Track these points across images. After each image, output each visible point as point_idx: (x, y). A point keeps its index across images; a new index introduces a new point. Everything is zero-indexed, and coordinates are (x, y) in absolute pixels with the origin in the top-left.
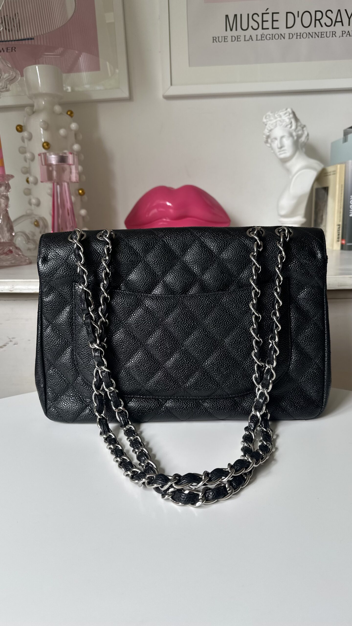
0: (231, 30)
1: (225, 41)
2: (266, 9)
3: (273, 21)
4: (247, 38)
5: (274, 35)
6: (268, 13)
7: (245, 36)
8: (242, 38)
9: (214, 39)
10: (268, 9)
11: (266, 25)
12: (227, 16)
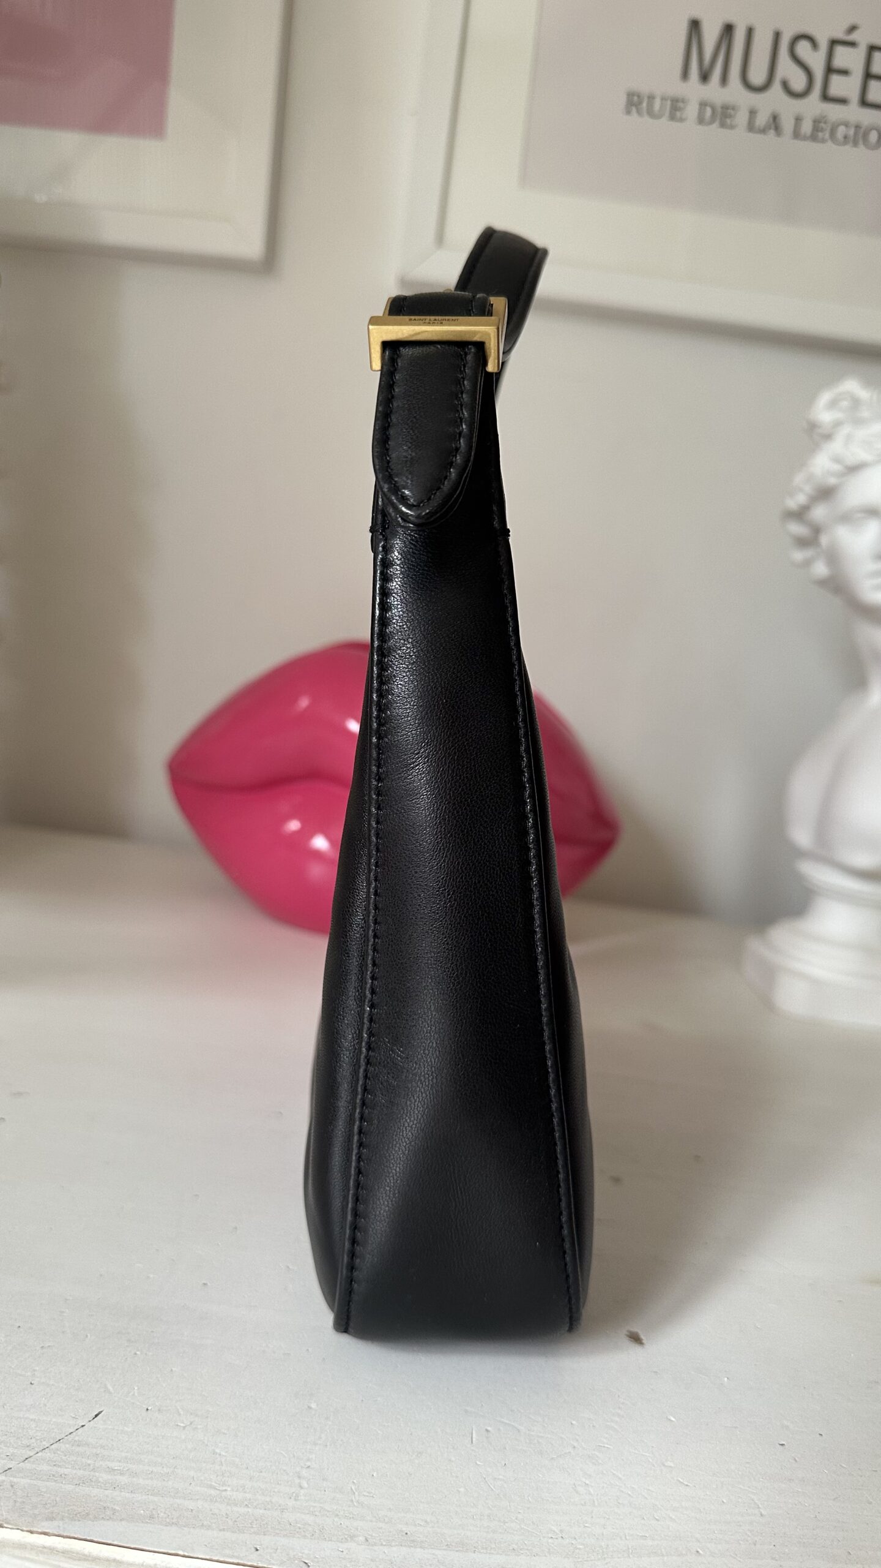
0: (705, 77)
1: (672, 117)
2: (846, 25)
3: (868, 76)
4: (761, 120)
5: (862, 130)
6: (852, 44)
7: (753, 113)
8: (742, 118)
9: (634, 102)
10: (853, 29)
11: (838, 86)
12: (695, 25)
